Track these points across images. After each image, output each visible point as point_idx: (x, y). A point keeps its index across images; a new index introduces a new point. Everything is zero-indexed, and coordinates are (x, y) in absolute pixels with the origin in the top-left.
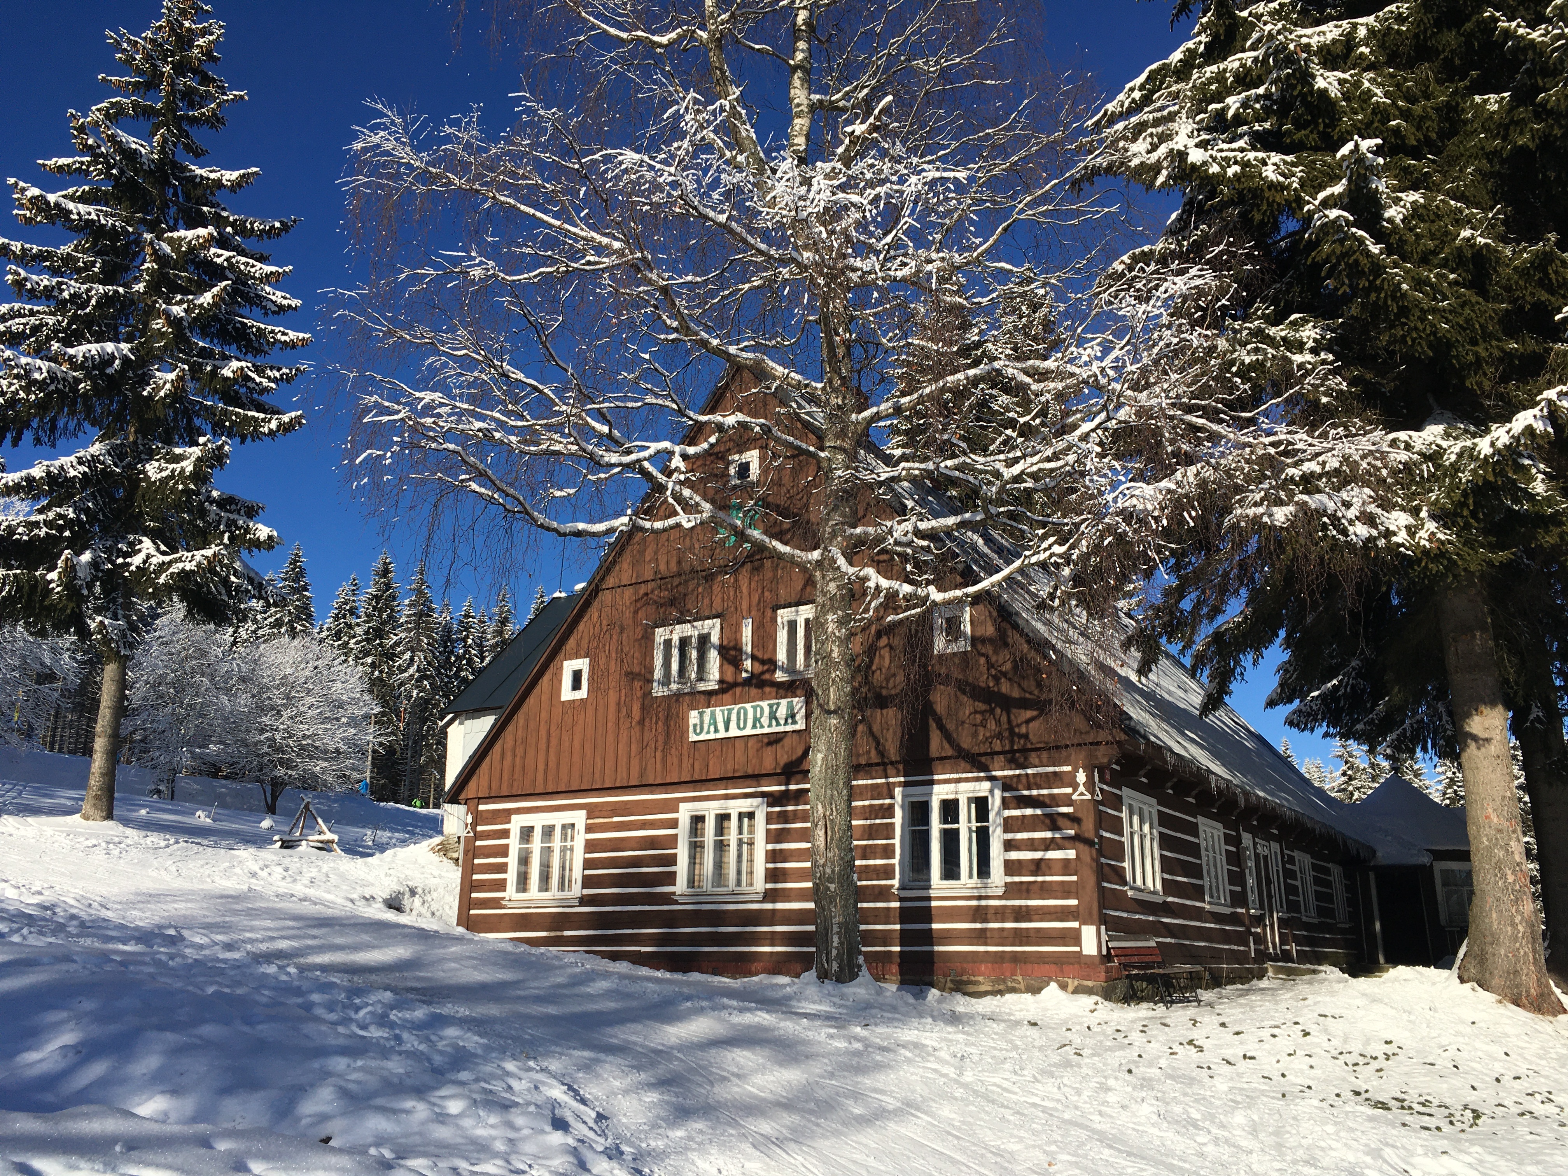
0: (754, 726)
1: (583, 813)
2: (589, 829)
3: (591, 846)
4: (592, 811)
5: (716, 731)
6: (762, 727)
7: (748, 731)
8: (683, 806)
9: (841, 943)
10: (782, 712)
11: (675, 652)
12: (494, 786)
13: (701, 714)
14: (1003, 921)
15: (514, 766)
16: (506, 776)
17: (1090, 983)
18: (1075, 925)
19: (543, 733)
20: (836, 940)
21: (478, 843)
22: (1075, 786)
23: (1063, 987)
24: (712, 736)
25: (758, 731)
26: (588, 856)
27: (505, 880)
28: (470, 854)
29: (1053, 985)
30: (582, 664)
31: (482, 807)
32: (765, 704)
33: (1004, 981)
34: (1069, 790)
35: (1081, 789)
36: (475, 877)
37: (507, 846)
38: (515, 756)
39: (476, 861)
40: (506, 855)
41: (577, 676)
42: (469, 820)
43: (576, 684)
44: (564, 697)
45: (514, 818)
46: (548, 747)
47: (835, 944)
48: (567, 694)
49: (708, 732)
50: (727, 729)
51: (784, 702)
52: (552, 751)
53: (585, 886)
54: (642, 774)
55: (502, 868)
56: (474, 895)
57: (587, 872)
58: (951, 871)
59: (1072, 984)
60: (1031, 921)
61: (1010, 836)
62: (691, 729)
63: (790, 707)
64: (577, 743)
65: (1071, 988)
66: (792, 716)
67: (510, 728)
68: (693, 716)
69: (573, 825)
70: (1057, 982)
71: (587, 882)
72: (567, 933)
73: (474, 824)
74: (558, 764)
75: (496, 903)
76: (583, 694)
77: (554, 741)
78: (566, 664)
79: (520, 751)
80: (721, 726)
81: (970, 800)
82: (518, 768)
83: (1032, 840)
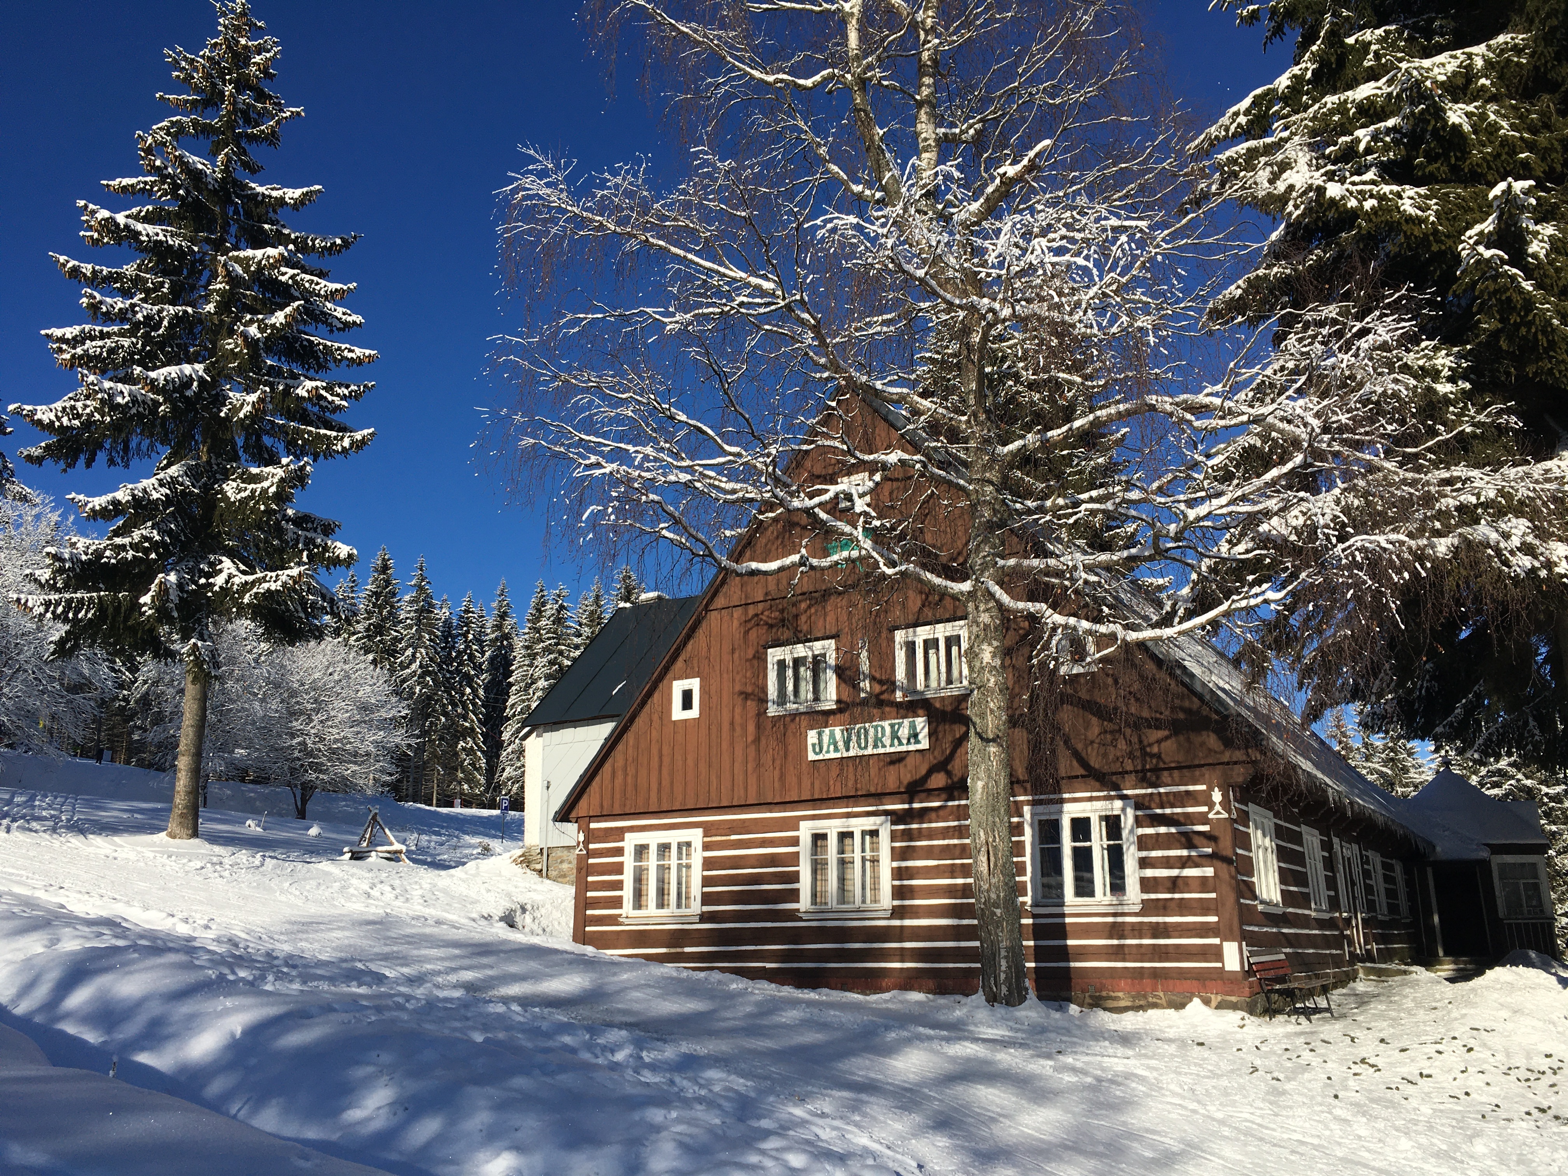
0: (875, 746)
1: (699, 832)
2: (706, 847)
3: (708, 864)
4: (708, 829)
5: (836, 750)
6: (884, 746)
7: (870, 751)
8: (803, 824)
9: (1009, 967)
10: (904, 732)
11: (790, 673)
12: (605, 804)
13: (820, 734)
14: (1141, 938)
15: (625, 784)
16: (617, 796)
17: (1234, 999)
18: (1217, 941)
19: (655, 751)
20: (1003, 963)
21: (591, 861)
22: (1211, 805)
23: (1207, 1002)
24: (832, 755)
25: (881, 751)
26: (706, 873)
27: (621, 897)
28: (584, 872)
29: (1196, 1001)
30: (694, 684)
31: (593, 825)
32: (886, 724)
33: (1145, 997)
34: (1205, 809)
35: (1218, 807)
36: (589, 894)
37: (621, 864)
38: (626, 775)
39: (590, 879)
40: (622, 873)
41: (687, 697)
42: (581, 838)
43: (687, 704)
44: (675, 717)
45: (628, 836)
46: (660, 766)
47: (1003, 968)
48: (678, 713)
49: (828, 752)
50: (848, 750)
51: (906, 722)
52: (665, 772)
53: (704, 903)
54: (759, 793)
55: (618, 885)
56: (589, 912)
57: (706, 889)
58: (1084, 888)
59: (1215, 999)
60: (1169, 937)
61: (1144, 854)
62: (810, 748)
63: (913, 726)
64: (690, 762)
65: (1214, 1003)
66: (914, 736)
67: (620, 747)
68: (812, 736)
69: (688, 844)
70: (1201, 997)
71: (707, 899)
72: (687, 950)
73: (587, 842)
74: (672, 783)
75: (613, 920)
76: (694, 713)
77: (666, 760)
78: (676, 684)
79: (631, 771)
80: (841, 745)
81: (1101, 818)
82: (630, 788)
83: (1168, 858)
